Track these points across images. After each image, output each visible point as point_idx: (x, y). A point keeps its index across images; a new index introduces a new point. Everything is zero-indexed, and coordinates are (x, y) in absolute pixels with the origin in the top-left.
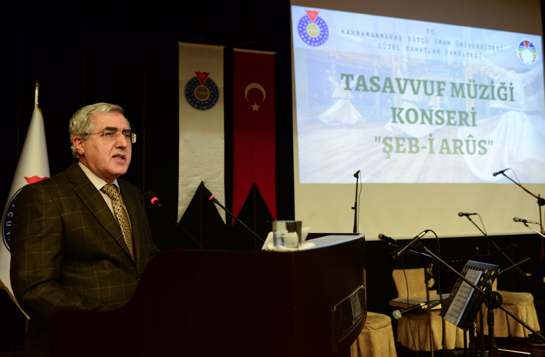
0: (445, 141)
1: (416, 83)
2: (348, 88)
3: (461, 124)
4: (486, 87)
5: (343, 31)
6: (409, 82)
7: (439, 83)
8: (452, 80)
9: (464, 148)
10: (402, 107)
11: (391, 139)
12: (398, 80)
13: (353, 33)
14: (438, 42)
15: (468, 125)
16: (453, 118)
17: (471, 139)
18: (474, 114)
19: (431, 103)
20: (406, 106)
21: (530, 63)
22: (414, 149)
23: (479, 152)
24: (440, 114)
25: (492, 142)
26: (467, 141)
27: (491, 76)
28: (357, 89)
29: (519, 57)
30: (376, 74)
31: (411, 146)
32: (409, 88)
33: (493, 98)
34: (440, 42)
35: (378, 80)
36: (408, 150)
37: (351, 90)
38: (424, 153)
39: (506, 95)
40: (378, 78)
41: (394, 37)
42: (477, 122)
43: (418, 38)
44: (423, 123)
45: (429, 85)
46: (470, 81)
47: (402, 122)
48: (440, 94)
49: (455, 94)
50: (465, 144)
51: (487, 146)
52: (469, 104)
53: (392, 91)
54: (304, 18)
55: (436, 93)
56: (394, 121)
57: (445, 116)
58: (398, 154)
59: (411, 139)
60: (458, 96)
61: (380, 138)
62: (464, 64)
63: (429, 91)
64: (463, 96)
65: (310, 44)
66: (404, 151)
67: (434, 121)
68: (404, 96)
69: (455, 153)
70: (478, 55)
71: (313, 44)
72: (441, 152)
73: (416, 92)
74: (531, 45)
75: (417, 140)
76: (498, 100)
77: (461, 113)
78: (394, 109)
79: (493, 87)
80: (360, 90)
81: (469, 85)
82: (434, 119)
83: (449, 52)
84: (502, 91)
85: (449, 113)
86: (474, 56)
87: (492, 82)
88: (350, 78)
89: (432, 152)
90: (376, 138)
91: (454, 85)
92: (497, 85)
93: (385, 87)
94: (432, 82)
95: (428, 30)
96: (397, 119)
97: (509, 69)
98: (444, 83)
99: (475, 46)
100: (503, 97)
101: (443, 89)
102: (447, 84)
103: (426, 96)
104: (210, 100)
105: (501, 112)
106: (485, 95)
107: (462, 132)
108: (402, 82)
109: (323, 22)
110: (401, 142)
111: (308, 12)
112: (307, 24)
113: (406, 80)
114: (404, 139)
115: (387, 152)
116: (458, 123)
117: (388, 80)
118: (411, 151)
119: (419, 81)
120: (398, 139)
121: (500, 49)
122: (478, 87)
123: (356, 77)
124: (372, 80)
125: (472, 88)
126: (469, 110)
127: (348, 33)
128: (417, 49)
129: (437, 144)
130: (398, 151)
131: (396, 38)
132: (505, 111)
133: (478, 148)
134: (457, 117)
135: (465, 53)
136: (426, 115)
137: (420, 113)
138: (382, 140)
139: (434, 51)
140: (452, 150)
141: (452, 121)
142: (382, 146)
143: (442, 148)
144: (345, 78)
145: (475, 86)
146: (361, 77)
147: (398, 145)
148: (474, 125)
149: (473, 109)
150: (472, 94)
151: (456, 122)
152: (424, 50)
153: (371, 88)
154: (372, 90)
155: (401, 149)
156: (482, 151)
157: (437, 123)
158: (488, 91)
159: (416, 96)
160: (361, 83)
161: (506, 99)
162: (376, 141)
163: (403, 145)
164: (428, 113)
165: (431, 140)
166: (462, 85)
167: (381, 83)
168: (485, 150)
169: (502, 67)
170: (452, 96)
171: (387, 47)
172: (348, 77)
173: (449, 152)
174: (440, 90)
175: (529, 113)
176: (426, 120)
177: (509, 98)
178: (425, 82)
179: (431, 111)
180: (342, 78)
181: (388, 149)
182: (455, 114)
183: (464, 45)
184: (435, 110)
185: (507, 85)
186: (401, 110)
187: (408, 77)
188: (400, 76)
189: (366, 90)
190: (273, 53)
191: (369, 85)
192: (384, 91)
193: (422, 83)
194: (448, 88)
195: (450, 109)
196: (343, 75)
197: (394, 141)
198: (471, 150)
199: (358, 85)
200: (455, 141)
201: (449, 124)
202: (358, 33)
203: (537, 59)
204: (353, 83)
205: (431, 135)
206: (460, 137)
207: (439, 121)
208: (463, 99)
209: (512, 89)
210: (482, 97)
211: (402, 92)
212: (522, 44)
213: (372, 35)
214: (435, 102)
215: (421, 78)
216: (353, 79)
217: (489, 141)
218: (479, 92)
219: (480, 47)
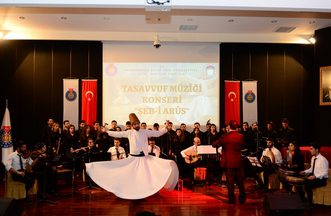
0: (166, 109)
1: (154, 87)
2: (124, 91)
3: (174, 102)
4: (187, 87)
5: (123, 70)
6: (151, 87)
7: (164, 87)
8: (171, 85)
9: (175, 112)
10: (147, 97)
11: (142, 109)
12: (146, 87)
13: (128, 70)
14: (165, 70)
15: (177, 102)
16: (170, 100)
17: (178, 108)
18: (180, 98)
19: (160, 95)
20: (149, 96)
21: (212, 75)
22: (152, 112)
23: (182, 112)
24: (164, 98)
25: (189, 109)
26: (176, 109)
27: (190, 82)
28: (128, 91)
29: (205, 73)
30: (136, 85)
31: (150, 111)
32: (151, 89)
33: (191, 91)
34: (166, 70)
35: (137, 87)
36: (149, 113)
37: (126, 91)
38: (156, 114)
39: (197, 89)
40: (137, 86)
41: (145, 70)
42: (181, 101)
43: (156, 70)
44: (156, 102)
45: (160, 88)
46: (180, 85)
47: (147, 102)
48: (164, 91)
49: (172, 90)
50: (175, 110)
51: (186, 111)
52: (178, 94)
53: (143, 91)
54: (108, 67)
55: (163, 90)
56: (144, 102)
57: (167, 99)
58: (144, 114)
59: (150, 109)
60: (173, 91)
61: (137, 109)
62: (177, 78)
63: (160, 90)
64: (176, 91)
65: (110, 76)
66: (147, 113)
67: (161, 102)
68: (148, 93)
69: (170, 113)
70: (184, 74)
71: (111, 76)
72: (164, 113)
73: (153, 91)
74: (213, 67)
75: (153, 109)
76: (193, 92)
77: (174, 98)
78: (144, 98)
79: (191, 87)
80: (129, 91)
81: (179, 87)
82: (161, 100)
83: (170, 74)
84: (196, 88)
85: (168, 98)
86: (182, 74)
87: (191, 84)
88: (126, 87)
89: (160, 113)
90: (135, 109)
91: (171, 87)
92: (193, 86)
93: (140, 89)
94: (161, 86)
95: (161, 66)
96: (145, 101)
97: (200, 78)
98: (167, 86)
99: (183, 70)
100: (196, 90)
101: (167, 89)
102: (168, 86)
103: (158, 92)
104: (74, 98)
105: (194, 96)
106: (187, 90)
107: (174, 106)
108: (148, 87)
109: (115, 67)
110: (146, 110)
111: (109, 64)
112: (109, 69)
113: (149, 87)
114: (147, 109)
115: (140, 114)
116: (172, 102)
117: (142, 87)
118: (150, 113)
119: (155, 87)
120: (145, 109)
121: (196, 70)
122: (183, 87)
123: (128, 87)
124: (135, 87)
125: (180, 88)
126: (178, 96)
127: (125, 70)
128: (155, 74)
129: (162, 110)
130: (144, 113)
131: (146, 70)
132: (196, 96)
133: (181, 111)
134: (172, 100)
135: (178, 73)
136: (158, 100)
137: (155, 99)
138: (138, 109)
139: (163, 74)
140: (169, 112)
141: (170, 101)
142: (138, 111)
143: (164, 112)
144: (123, 87)
145: (182, 87)
146: (130, 87)
147: (145, 111)
148: (180, 102)
149: (180, 96)
150: (180, 90)
151: (171, 101)
152: (158, 74)
153: (134, 90)
154: (134, 91)
155: (146, 112)
156: (183, 112)
157: (162, 102)
158: (189, 88)
159: (154, 92)
160: (130, 88)
161: (197, 91)
162: (135, 110)
163: (147, 111)
164: (159, 98)
165: (159, 109)
166: (175, 87)
167: (139, 88)
168: (185, 112)
169: (196, 78)
170: (171, 91)
171: (142, 74)
172: (125, 87)
173: (167, 113)
174: (165, 89)
175: (208, 96)
176: (157, 101)
177: (199, 90)
178: (158, 87)
179: (160, 98)
180: (122, 87)
181: (140, 113)
182: (171, 98)
183: (178, 70)
184: (162, 97)
185: (198, 85)
186: (147, 98)
187: (150, 85)
188: (147, 84)
189: (132, 91)
190: (96, 80)
191: (133, 89)
192: (140, 91)
193: (157, 87)
194: (169, 88)
195: (169, 97)
196: (122, 86)
197: (143, 110)
198: (178, 112)
199: (129, 89)
200: (171, 109)
201: (168, 102)
202: (130, 70)
203: (215, 73)
204: (127, 89)
205: (159, 107)
206: (173, 107)
207: (164, 101)
208: (176, 92)
209: (200, 87)
210: (185, 91)
211: (147, 91)
212: (208, 67)
213: (136, 70)
214: (162, 94)
215: (157, 85)
216: (127, 87)
217: (187, 109)
218: (184, 89)
219: (185, 70)
